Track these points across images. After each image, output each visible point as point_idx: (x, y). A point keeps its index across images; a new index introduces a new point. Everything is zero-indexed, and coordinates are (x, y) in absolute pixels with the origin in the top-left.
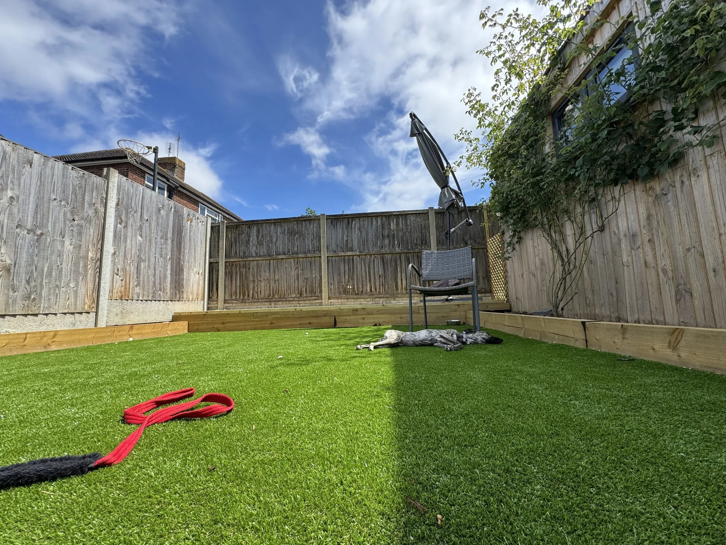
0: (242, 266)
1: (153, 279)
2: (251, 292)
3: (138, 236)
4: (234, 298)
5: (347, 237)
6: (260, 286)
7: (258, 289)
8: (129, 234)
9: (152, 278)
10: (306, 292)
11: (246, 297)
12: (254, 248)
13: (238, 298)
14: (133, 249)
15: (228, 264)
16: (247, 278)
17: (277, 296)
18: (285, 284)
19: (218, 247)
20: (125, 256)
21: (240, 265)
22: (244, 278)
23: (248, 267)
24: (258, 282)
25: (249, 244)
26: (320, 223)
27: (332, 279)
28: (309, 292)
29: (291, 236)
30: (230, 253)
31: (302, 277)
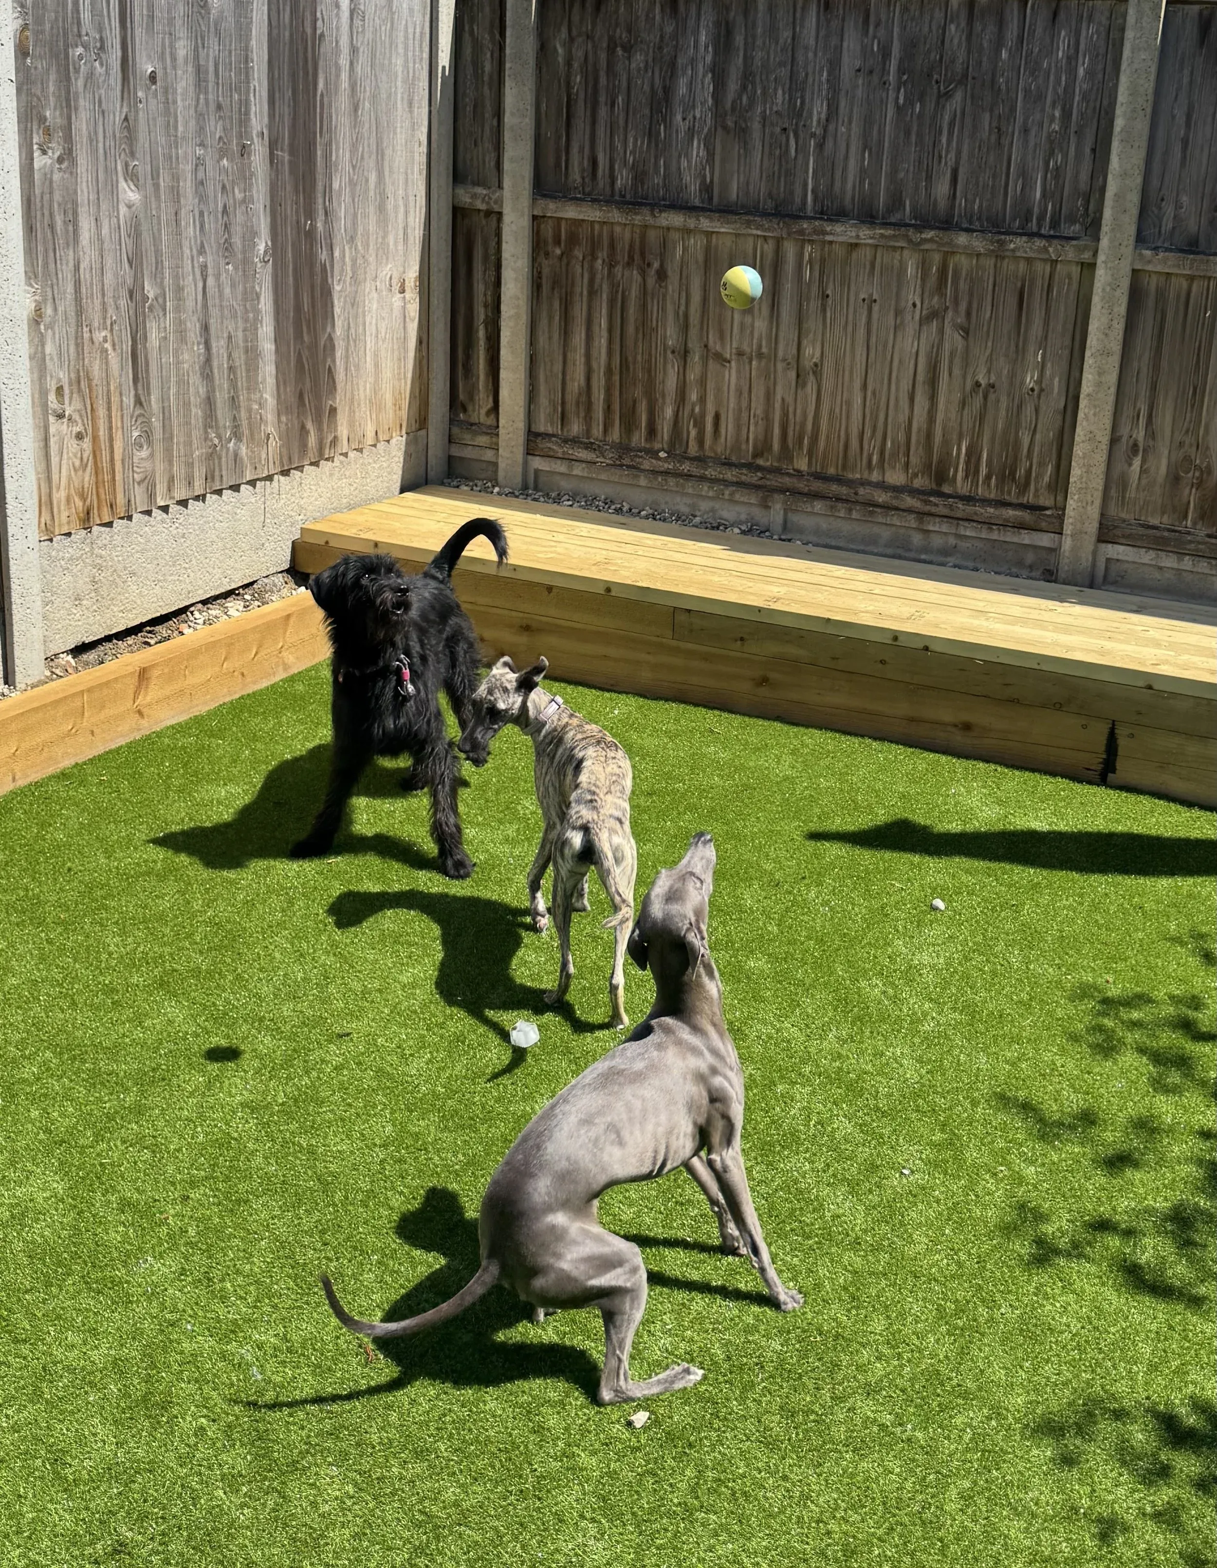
0: (622, 256)
1: (202, 391)
2: (669, 412)
3: (123, 184)
4: (576, 428)
6: (718, 389)
7: (702, 400)
8: (84, 193)
9: (197, 388)
10: (972, 470)
11: (638, 438)
12: (696, 150)
13: (597, 431)
14: (109, 262)
15: (548, 231)
16: (645, 327)
17: (802, 463)
18: (858, 400)
19: (499, 114)
20: (80, 311)
21: (612, 246)
22: (631, 329)
23: (656, 265)
24: (705, 365)
25: (667, 120)
26: (1123, 30)
27: (1142, 421)
28: (988, 477)
29: (921, 99)
30: (558, 165)
31: (957, 371)
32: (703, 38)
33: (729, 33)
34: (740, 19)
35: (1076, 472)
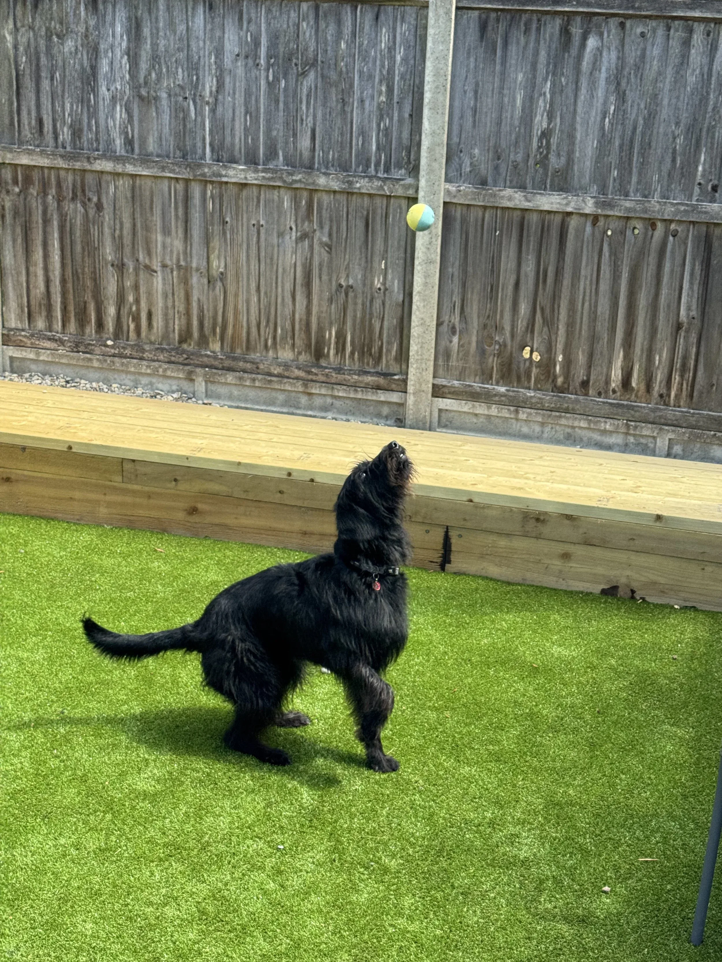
0: (67, 194)
2: (112, 311)
4: (40, 325)
5: (551, 117)
6: (149, 292)
7: (137, 301)
10: (341, 351)
11: (91, 329)
12: (119, 113)
13: (58, 326)
16: (89, 247)
17: (216, 346)
18: (254, 299)
21: (59, 185)
22: (78, 248)
23: (95, 199)
24: (137, 275)
25: (95, 90)
26: (426, 28)
27: (457, 311)
28: (352, 353)
29: (285, 77)
30: (12, 123)
31: (325, 277)
32: (118, 29)
33: (138, 27)
34: (146, 15)
35: (414, 348)
